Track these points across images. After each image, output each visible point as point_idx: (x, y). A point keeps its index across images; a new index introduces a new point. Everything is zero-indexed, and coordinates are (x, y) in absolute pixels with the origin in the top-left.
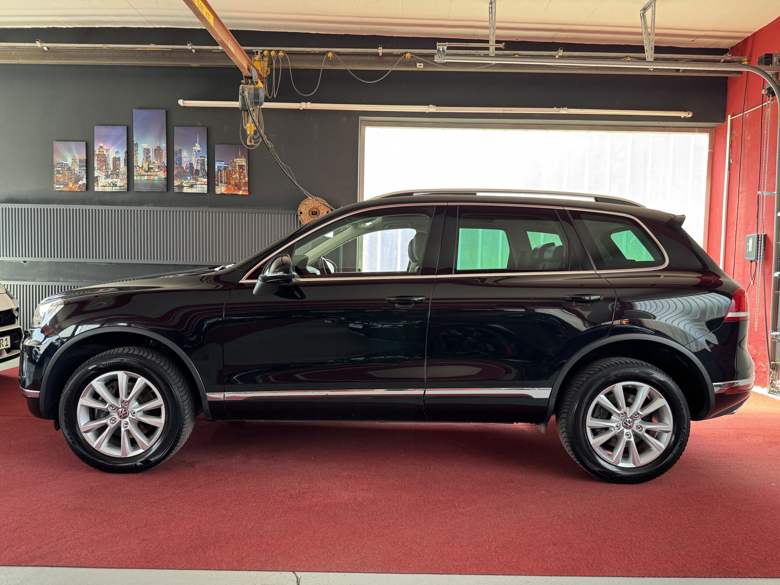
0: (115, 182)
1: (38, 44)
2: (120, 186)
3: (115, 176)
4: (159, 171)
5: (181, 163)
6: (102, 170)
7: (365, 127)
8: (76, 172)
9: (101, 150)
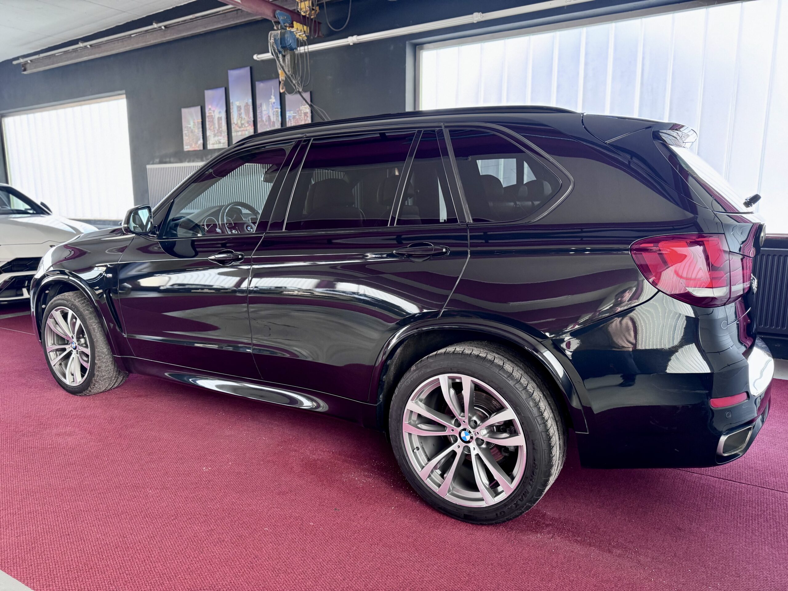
0: (220, 139)
1: (155, 25)
2: (223, 143)
3: (219, 134)
4: (248, 126)
5: (262, 117)
6: (211, 130)
7: (421, 51)
8: (196, 134)
9: (210, 112)
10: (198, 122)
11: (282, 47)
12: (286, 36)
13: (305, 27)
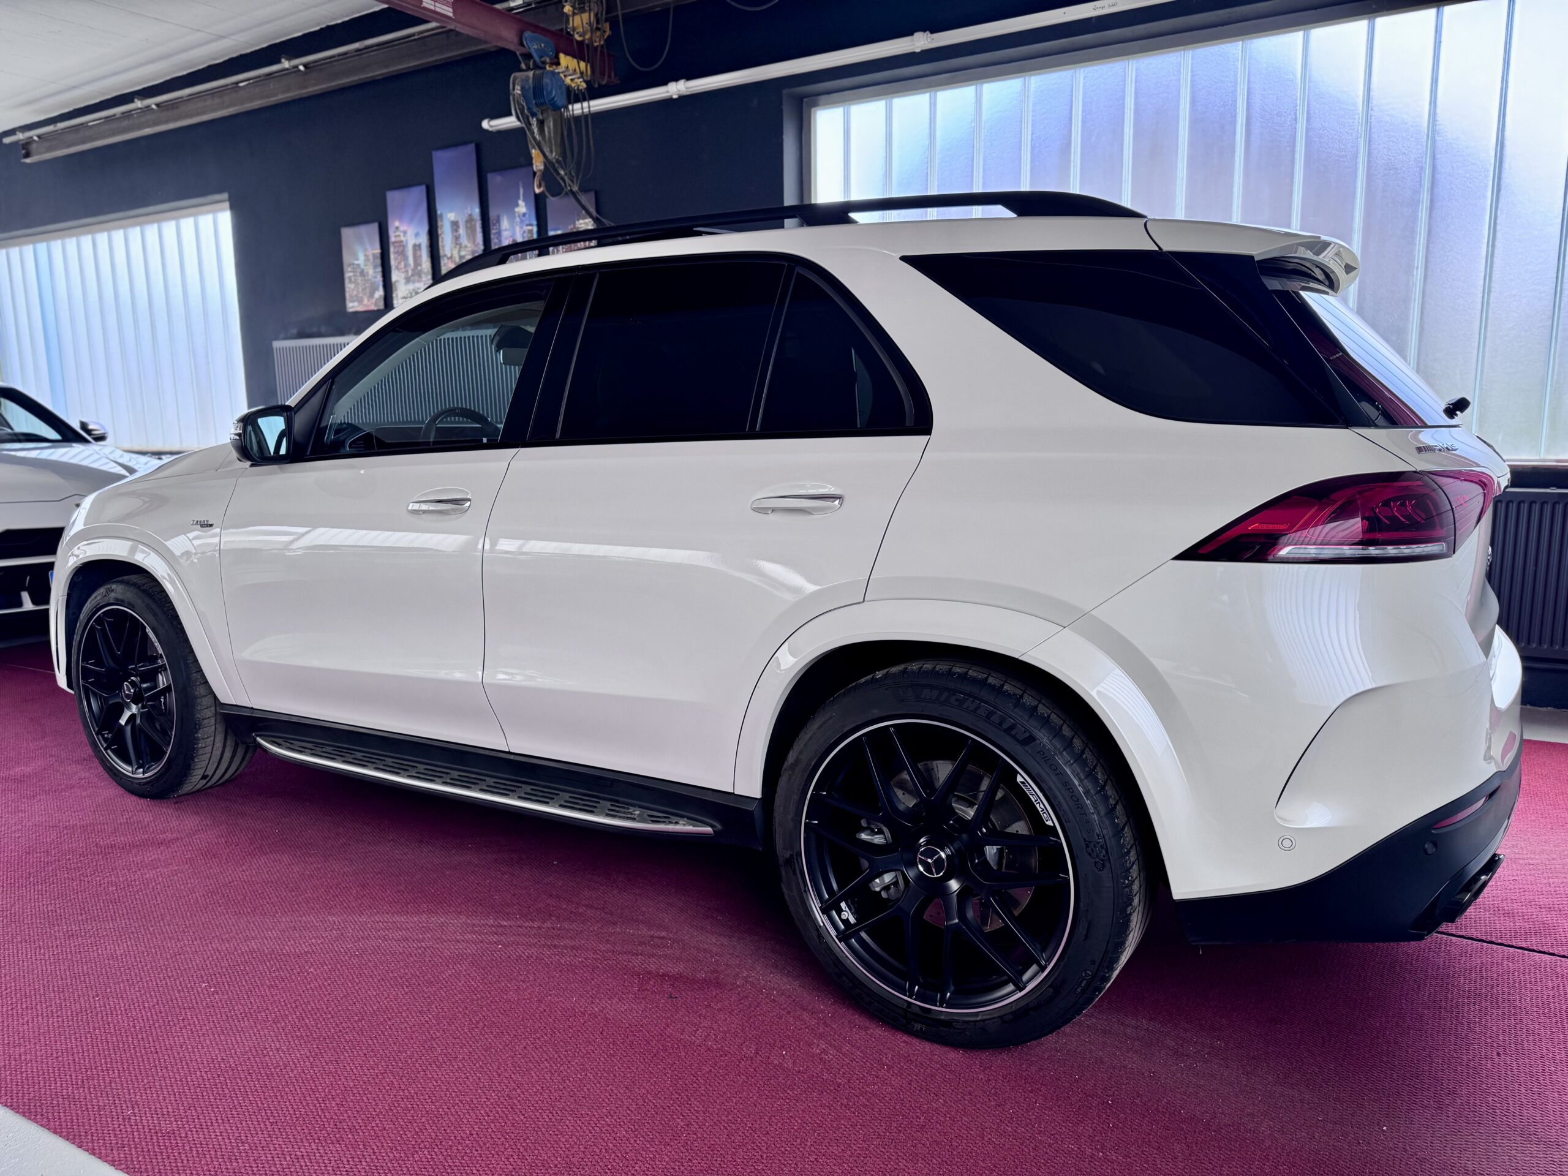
0: (419, 288)
1: (286, 64)
3: (416, 278)
5: (500, 241)
6: (401, 269)
7: (813, 110)
8: (370, 277)
9: (398, 233)
10: (374, 255)
11: (536, 103)
12: (546, 81)
13: (583, 64)
